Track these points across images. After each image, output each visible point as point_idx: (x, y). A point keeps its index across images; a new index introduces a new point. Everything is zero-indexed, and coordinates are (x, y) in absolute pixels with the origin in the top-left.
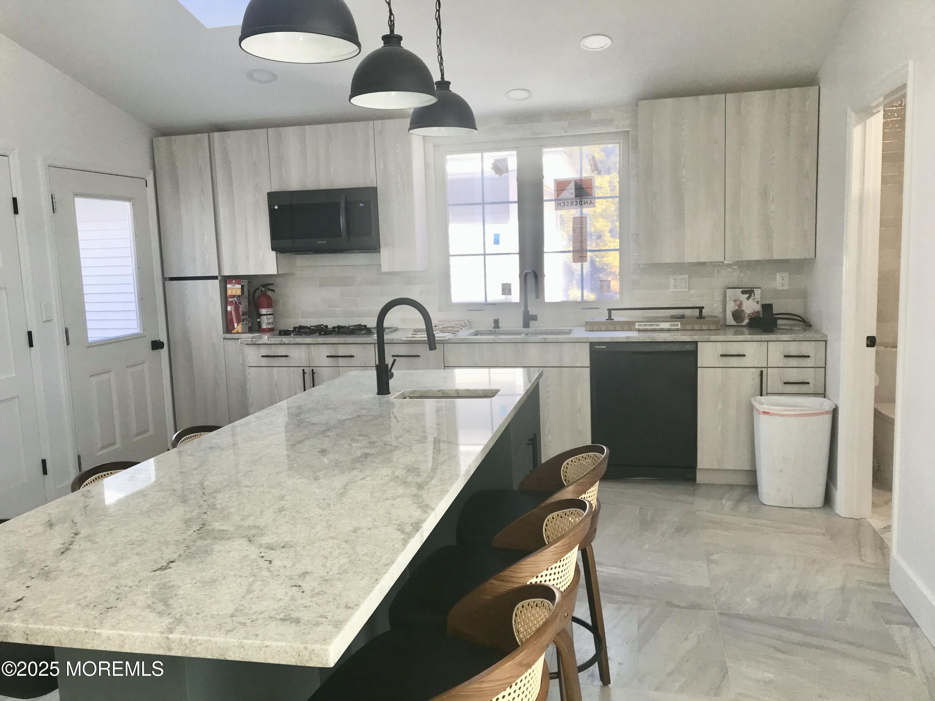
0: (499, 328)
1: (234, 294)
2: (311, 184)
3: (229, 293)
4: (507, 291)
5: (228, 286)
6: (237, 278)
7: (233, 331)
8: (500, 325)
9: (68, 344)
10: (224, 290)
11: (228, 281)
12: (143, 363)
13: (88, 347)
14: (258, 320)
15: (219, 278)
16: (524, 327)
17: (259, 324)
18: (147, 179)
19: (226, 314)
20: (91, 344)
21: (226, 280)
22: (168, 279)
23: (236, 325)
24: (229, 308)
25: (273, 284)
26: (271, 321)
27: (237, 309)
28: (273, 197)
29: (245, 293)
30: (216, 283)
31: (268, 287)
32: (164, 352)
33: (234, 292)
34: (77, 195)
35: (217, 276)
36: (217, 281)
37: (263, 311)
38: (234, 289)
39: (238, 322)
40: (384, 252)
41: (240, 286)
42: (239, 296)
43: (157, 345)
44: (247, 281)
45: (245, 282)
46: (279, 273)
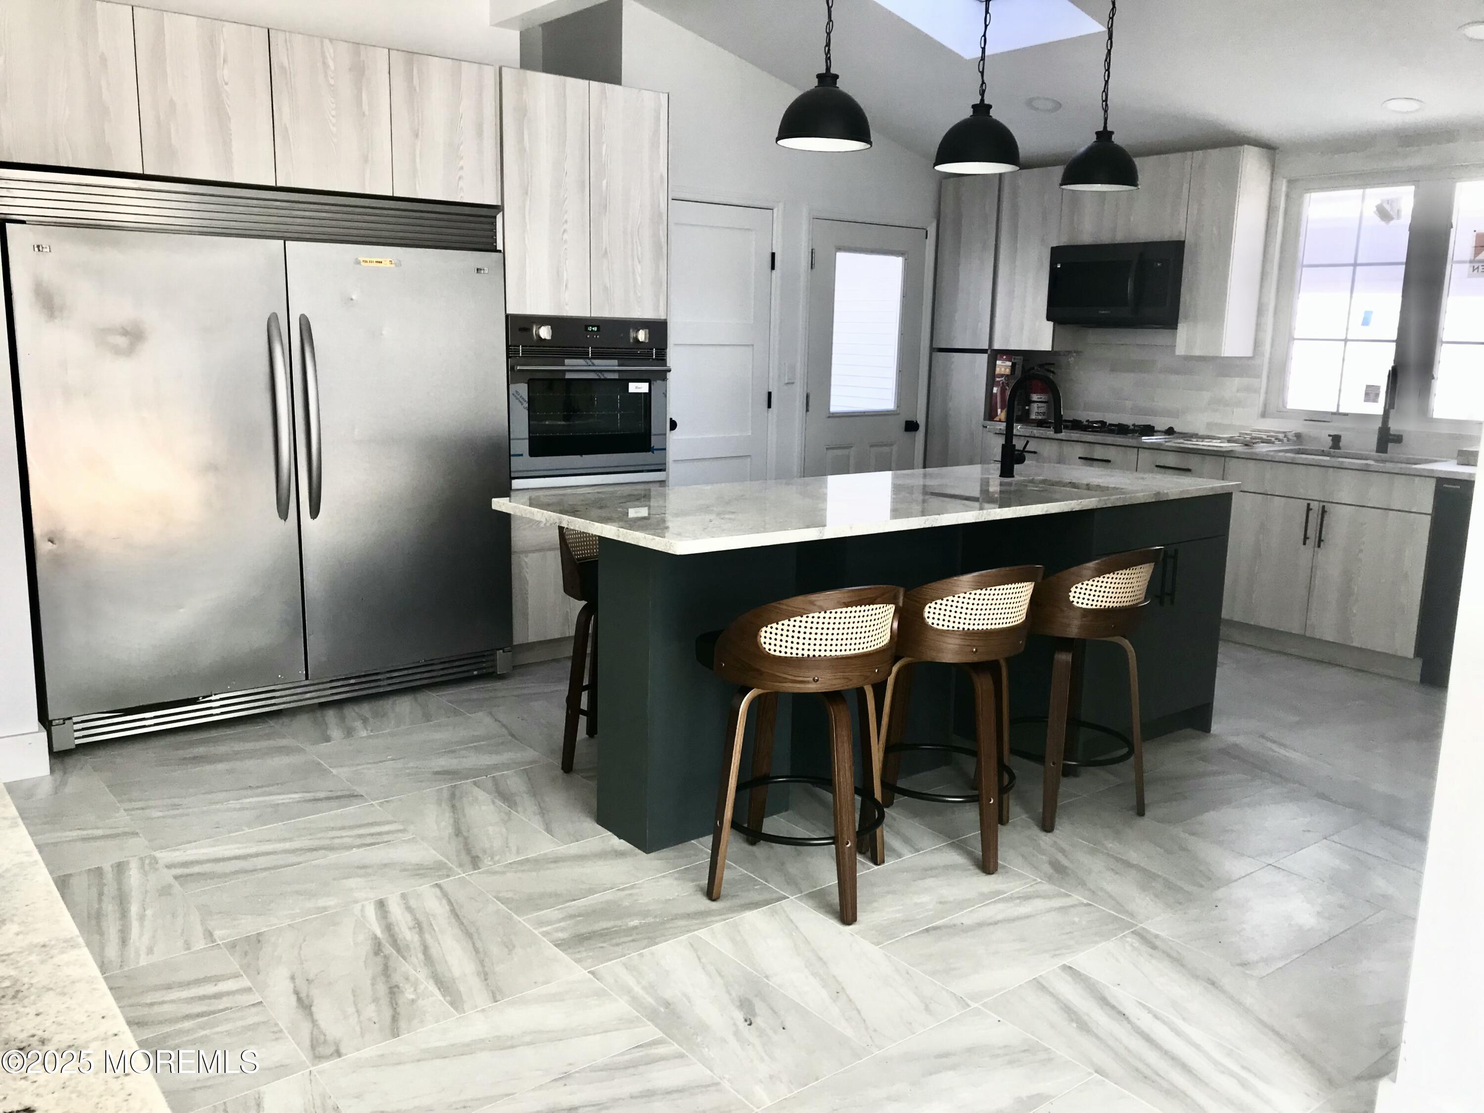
0: (1339, 448)
1: (1002, 373)
2: (1106, 238)
3: (998, 371)
4: (1372, 396)
5: (998, 362)
6: (1008, 354)
7: (997, 419)
8: (1341, 444)
9: (807, 410)
10: (992, 366)
11: (999, 356)
12: (891, 445)
13: (829, 417)
14: (1027, 408)
15: (989, 352)
16: (1378, 451)
17: (1028, 412)
18: (928, 229)
19: (989, 395)
20: (833, 413)
21: (995, 355)
22: (935, 350)
23: (999, 411)
24: (995, 390)
25: (1054, 364)
26: (1042, 410)
27: (1003, 391)
28: (1057, 253)
29: (1016, 372)
30: (985, 357)
31: (1046, 367)
32: (920, 434)
33: (1003, 369)
34: (840, 249)
35: (987, 350)
36: (985, 356)
37: (1035, 397)
38: (1003, 367)
39: (1002, 409)
40: (1183, 330)
41: (1010, 364)
42: (1007, 376)
43: (911, 426)
44: (1022, 357)
45: (1019, 359)
46: (1055, 350)
